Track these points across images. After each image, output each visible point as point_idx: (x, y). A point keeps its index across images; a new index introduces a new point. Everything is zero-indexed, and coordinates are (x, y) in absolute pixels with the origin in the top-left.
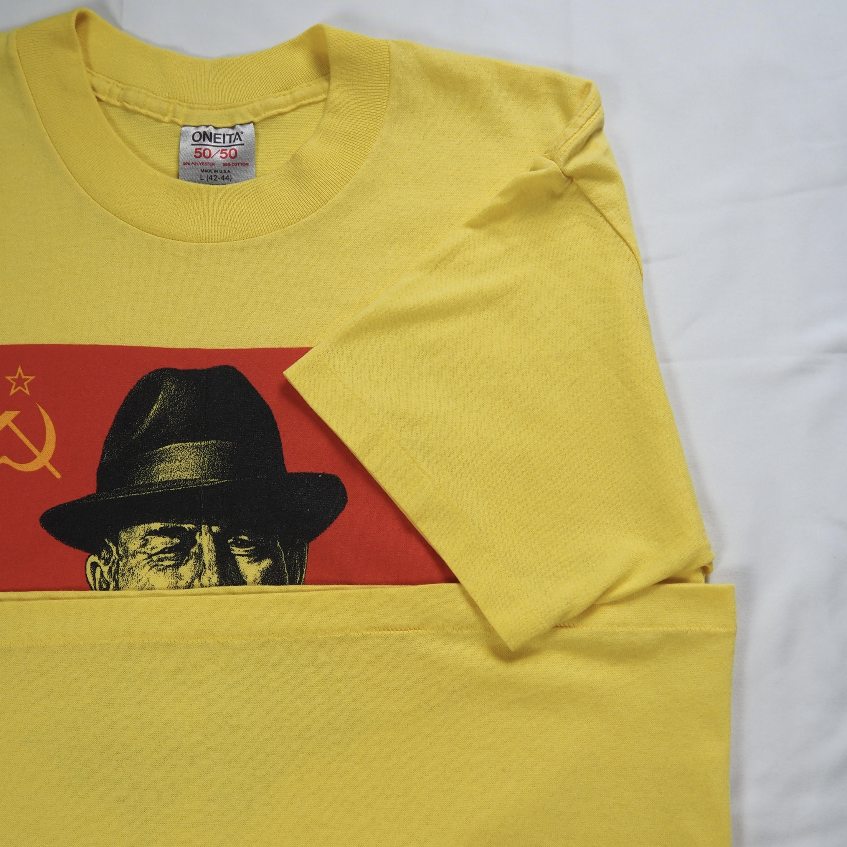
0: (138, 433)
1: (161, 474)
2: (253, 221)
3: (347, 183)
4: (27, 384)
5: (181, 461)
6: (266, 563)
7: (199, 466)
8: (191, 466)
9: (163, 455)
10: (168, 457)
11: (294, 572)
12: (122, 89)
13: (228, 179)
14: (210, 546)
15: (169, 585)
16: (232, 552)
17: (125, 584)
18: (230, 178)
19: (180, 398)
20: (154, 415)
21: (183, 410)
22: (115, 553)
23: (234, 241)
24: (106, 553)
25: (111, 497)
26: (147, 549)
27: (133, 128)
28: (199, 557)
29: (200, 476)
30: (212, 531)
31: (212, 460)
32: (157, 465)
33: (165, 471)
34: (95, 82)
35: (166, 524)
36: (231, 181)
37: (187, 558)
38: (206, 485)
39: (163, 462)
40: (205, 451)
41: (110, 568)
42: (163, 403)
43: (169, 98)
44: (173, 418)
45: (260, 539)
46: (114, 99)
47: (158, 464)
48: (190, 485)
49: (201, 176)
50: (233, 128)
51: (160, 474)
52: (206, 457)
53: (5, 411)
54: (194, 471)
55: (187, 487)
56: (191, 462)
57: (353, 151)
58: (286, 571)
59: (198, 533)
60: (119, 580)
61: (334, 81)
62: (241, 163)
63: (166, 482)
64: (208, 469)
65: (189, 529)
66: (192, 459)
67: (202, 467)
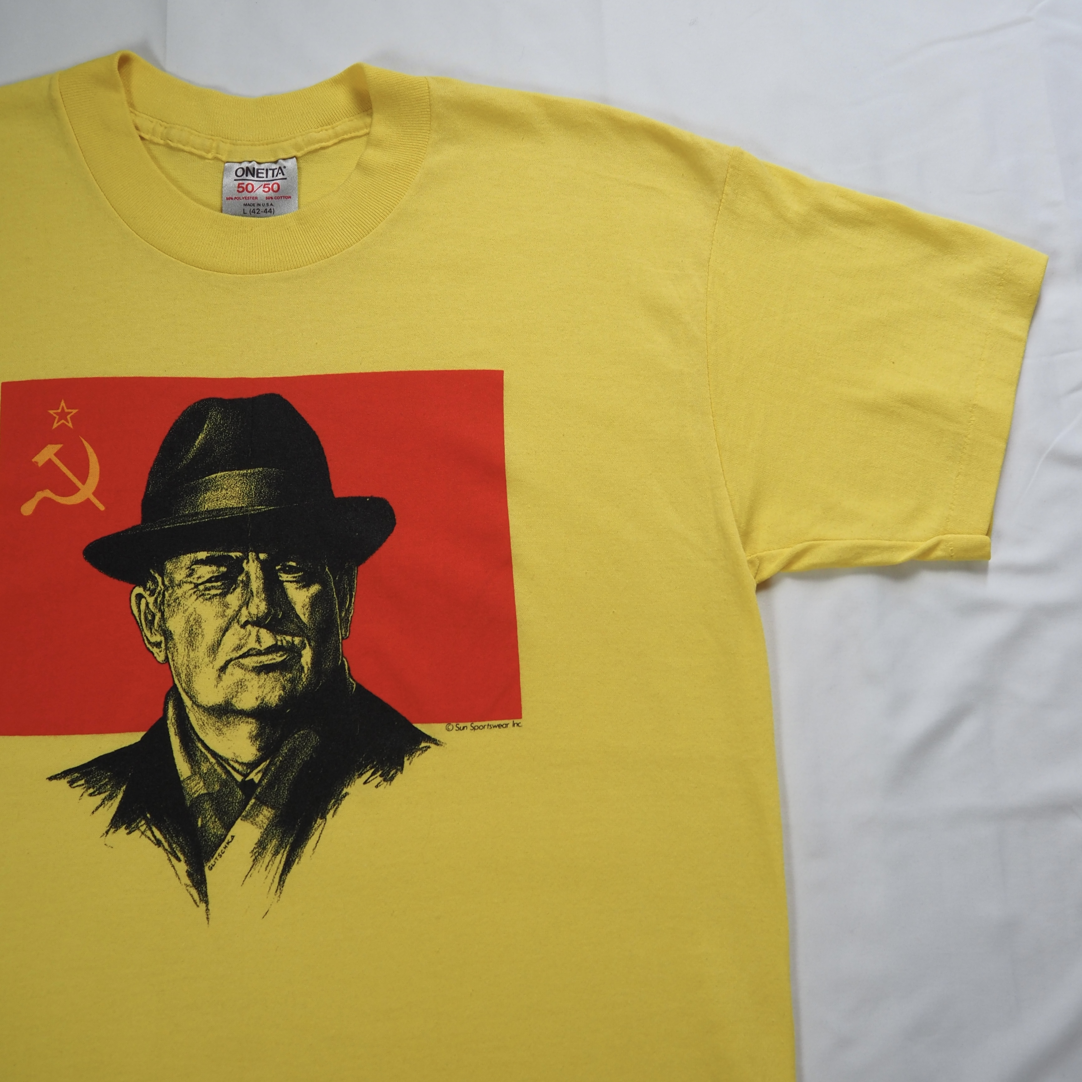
0: (183, 463)
1: (207, 503)
2: (298, 252)
3: (390, 212)
4: (70, 417)
5: (227, 490)
6: (315, 589)
7: (246, 494)
8: (237, 494)
10: (214, 486)
11: (344, 597)
12: (166, 128)
13: (271, 212)
14: (258, 573)
15: (216, 615)
16: (280, 578)
17: (171, 615)
18: (272, 211)
19: (225, 427)
20: (200, 445)
21: (228, 439)
22: (160, 583)
23: (278, 271)
24: (151, 584)
25: (156, 527)
26: (194, 579)
27: (176, 165)
28: (247, 584)
29: (247, 504)
30: (260, 559)
31: (259, 488)
32: (202, 494)
33: (211, 500)
34: (138, 121)
35: (212, 553)
36: (274, 214)
37: (234, 586)
38: (253, 512)
39: (209, 491)
40: (251, 479)
41: (156, 599)
42: (209, 433)
43: (212, 135)
44: (219, 447)
45: (308, 565)
46: (157, 138)
47: (204, 493)
48: (237, 514)
49: (244, 210)
50: (276, 162)
51: (205, 503)
52: (252, 485)
53: (48, 444)
54: (241, 499)
55: (234, 515)
56: (237, 490)
57: (396, 182)
58: (335, 596)
60: (164, 611)
61: (376, 116)
62: (284, 197)
63: (212, 511)
64: (255, 497)
65: (236, 557)
66: (238, 487)
67: (249, 495)
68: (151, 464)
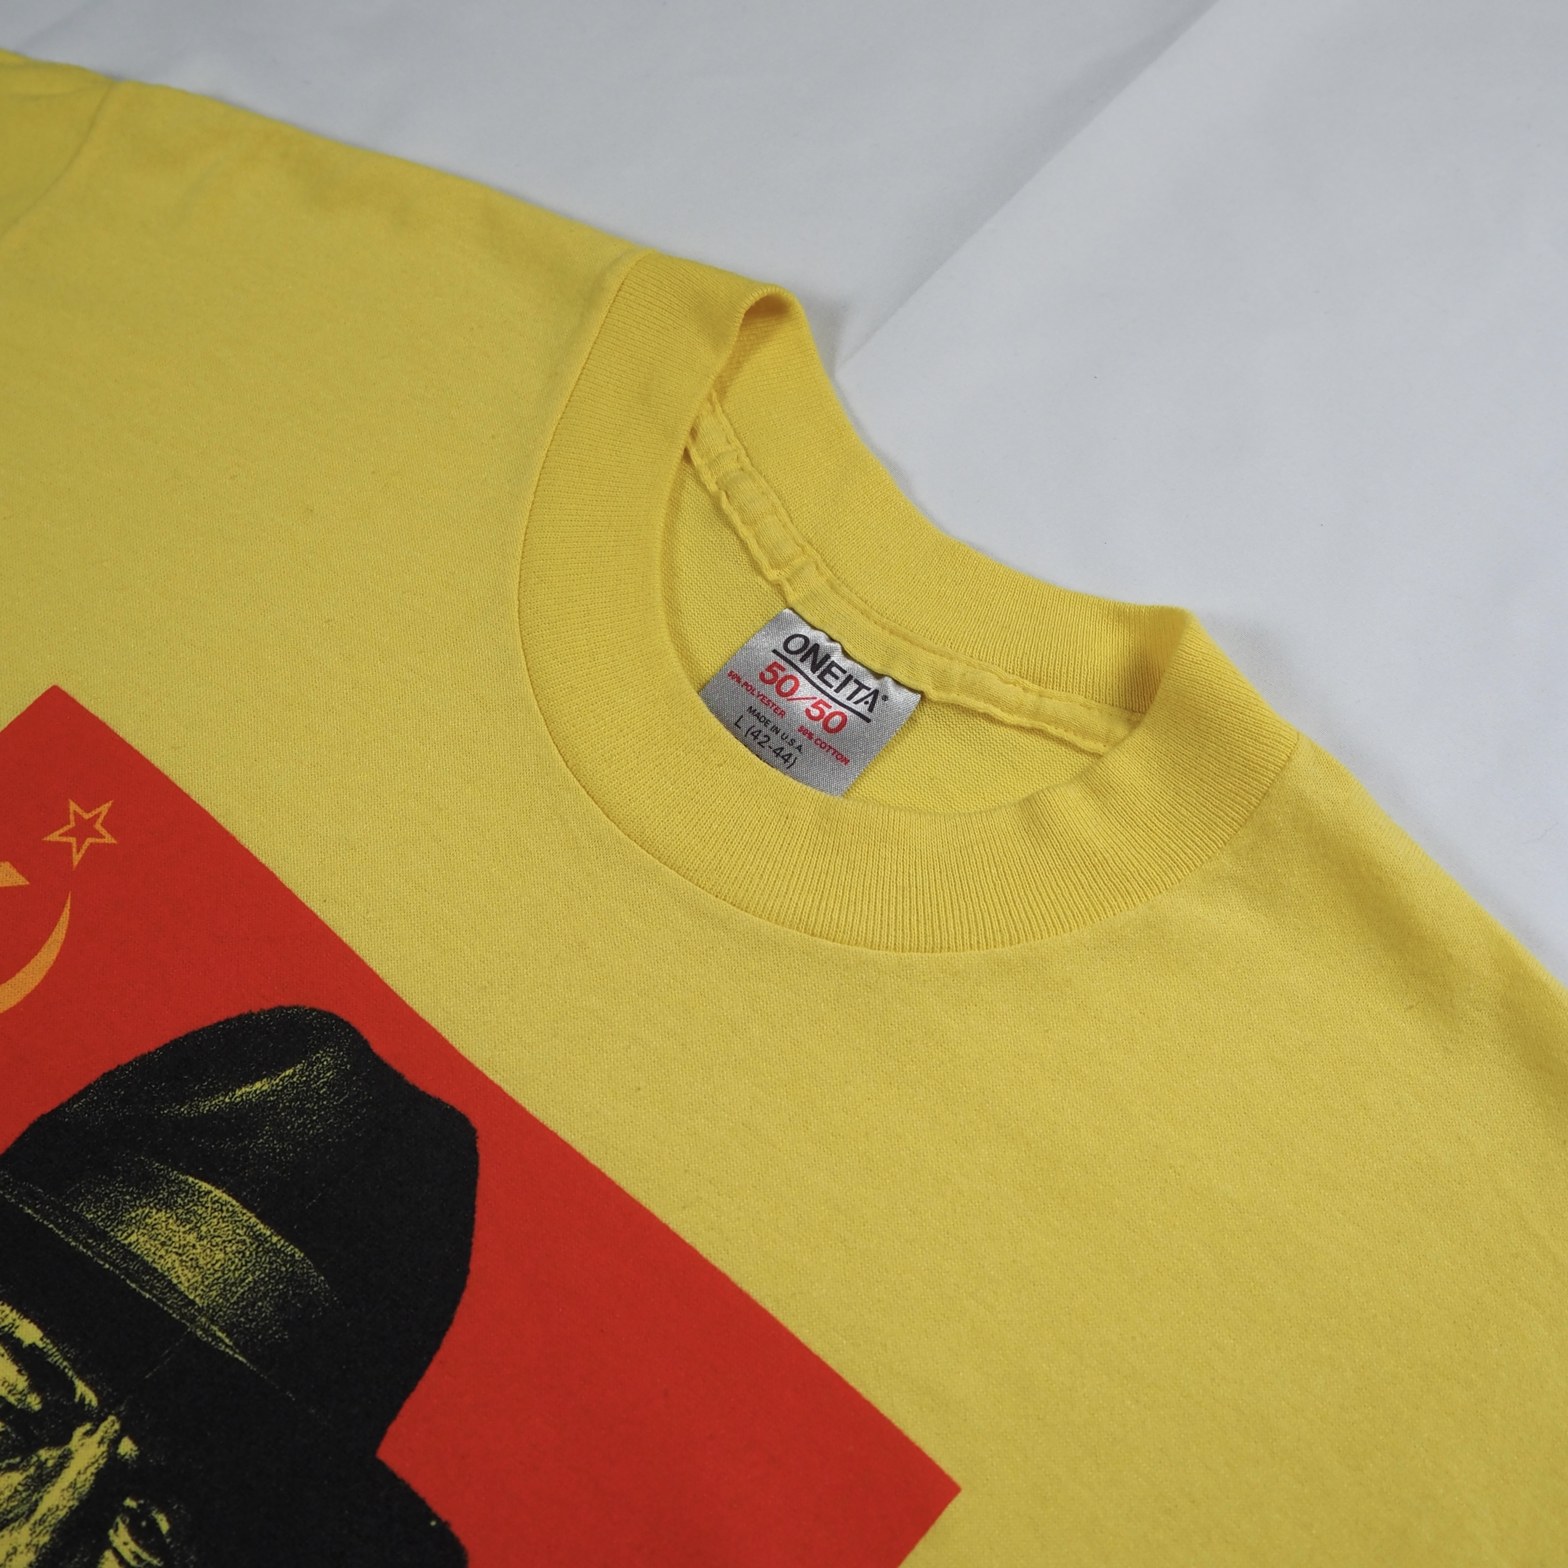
0: (180, 1109)
1: (141, 1231)
2: (766, 877)
3: (1011, 944)
4: (91, 844)
5: (201, 1238)
7: (225, 1281)
8: (209, 1266)
9: (182, 1196)
10: (186, 1207)
12: (742, 469)
13: (786, 761)
14: (83, 1477)
16: (111, 1532)
18: (791, 760)
19: (319, 1107)
20: (242, 1100)
21: (303, 1136)
23: (697, 885)
25: (11, 1193)
27: (701, 547)
28: (42, 1481)
29: (205, 1304)
30: (117, 1448)
31: (260, 1291)
32: (152, 1205)
33: (153, 1232)
34: (707, 424)
35: (50, 1346)
36: (789, 768)
37: (18, 1460)
38: (199, 1333)
39: (169, 1211)
40: (263, 1259)
42: (282, 1090)
43: (810, 543)
44: (270, 1136)
46: (712, 475)
47: (155, 1205)
48: (170, 1306)
49: (742, 717)
50: (878, 676)
51: (139, 1229)
52: (253, 1274)
53: (7, 860)
54: (206, 1283)
55: (161, 1305)
56: (217, 1257)
57: (1074, 893)
59: (88, 1426)
61: (1141, 736)
62: (835, 751)
63: (135, 1257)
64: (235, 1303)
65: (83, 1399)
66: (226, 1253)
67: (228, 1288)
68: (126, 1058)
